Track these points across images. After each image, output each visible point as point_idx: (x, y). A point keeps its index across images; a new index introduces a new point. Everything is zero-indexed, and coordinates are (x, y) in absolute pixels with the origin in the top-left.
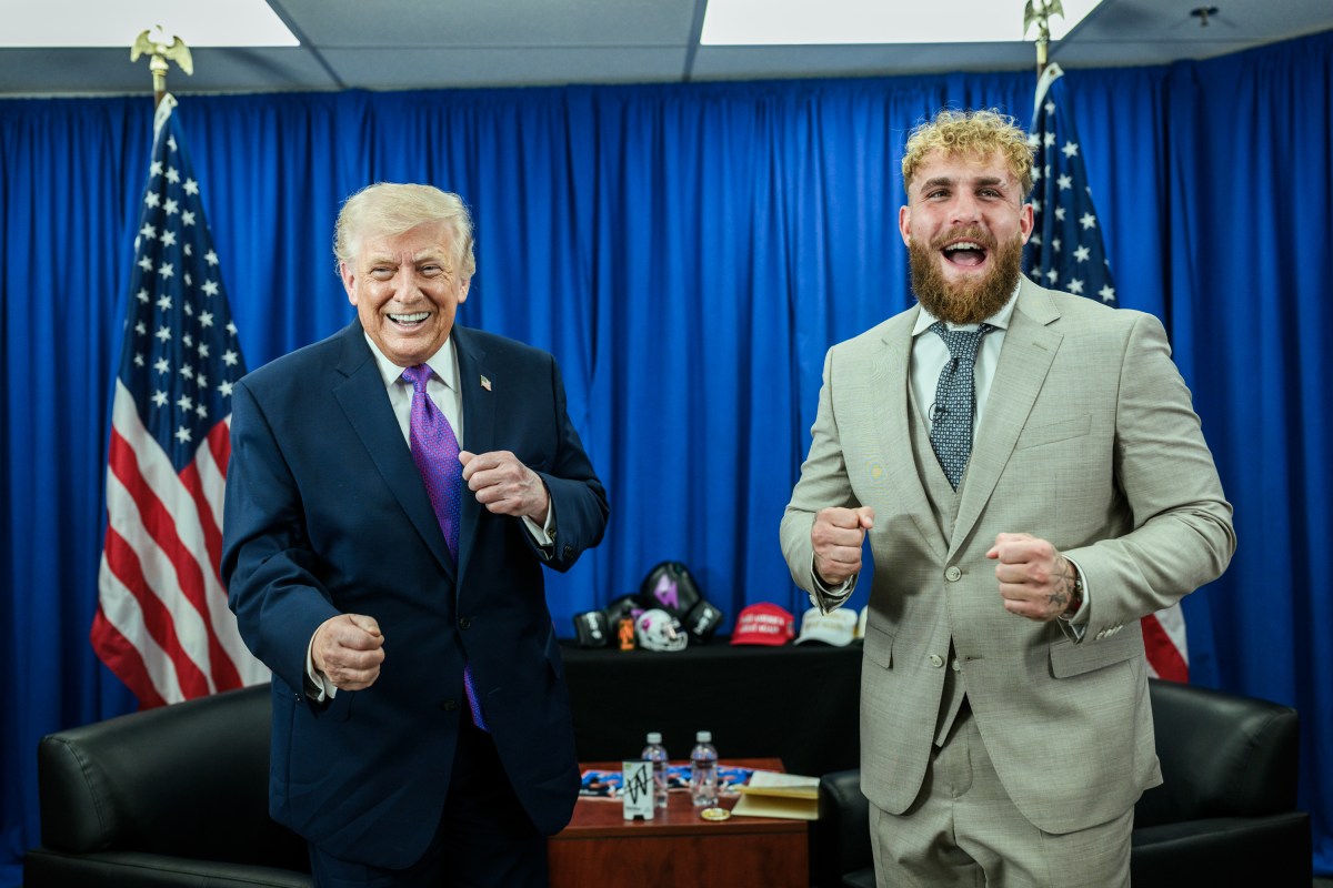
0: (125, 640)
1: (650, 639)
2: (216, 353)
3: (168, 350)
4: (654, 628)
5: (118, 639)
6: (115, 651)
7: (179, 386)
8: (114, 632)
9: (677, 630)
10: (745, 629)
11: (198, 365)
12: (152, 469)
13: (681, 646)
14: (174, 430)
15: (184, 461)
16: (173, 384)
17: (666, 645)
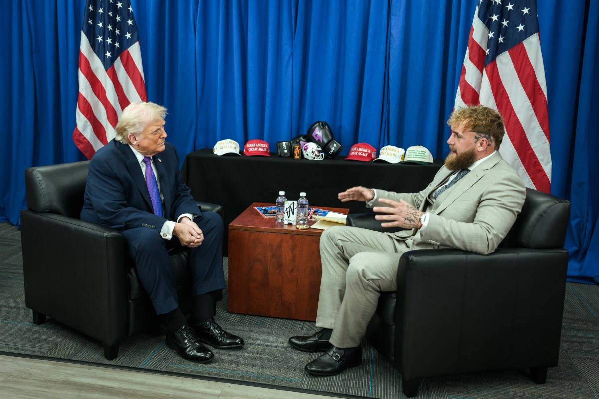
0: (85, 138)
1: (308, 155)
2: (124, 20)
3: (104, 18)
4: (310, 150)
5: (82, 137)
6: (81, 142)
7: (107, 34)
8: (81, 134)
9: (320, 152)
10: (353, 153)
11: (115, 25)
12: (97, 69)
13: (321, 158)
14: (105, 53)
15: (109, 66)
16: (104, 33)
17: (315, 158)
